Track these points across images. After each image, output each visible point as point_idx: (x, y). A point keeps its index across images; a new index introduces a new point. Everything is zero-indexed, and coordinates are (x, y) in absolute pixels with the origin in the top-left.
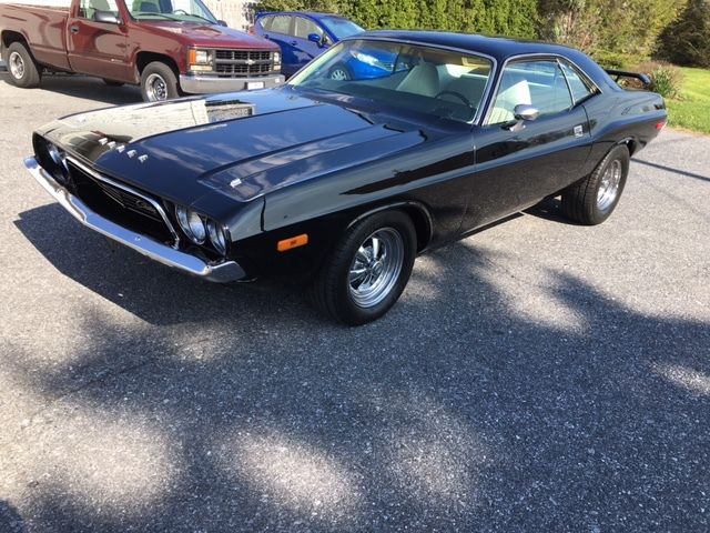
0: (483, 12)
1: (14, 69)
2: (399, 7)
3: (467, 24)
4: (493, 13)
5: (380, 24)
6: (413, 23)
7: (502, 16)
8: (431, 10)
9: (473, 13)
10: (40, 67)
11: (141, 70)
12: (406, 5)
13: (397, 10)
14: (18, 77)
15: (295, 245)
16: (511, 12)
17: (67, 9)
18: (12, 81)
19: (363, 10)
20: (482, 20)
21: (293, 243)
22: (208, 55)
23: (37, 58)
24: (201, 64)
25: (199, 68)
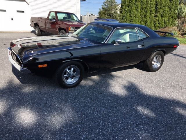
0: (161, 18)
1: (36, 31)
2: (136, 17)
3: (155, 21)
4: (163, 18)
5: (131, 21)
6: (140, 21)
7: (166, 19)
8: (145, 18)
9: (158, 18)
10: (41, 31)
11: (59, 32)
12: (138, 17)
13: (135, 18)
14: (37, 33)
15: (43, 67)
16: (169, 18)
17: (46, 18)
18: (36, 34)
19: (126, 18)
20: (160, 20)
21: (42, 66)
22: (73, 28)
23: (41, 29)
24: (71, 30)
25: (71, 31)
